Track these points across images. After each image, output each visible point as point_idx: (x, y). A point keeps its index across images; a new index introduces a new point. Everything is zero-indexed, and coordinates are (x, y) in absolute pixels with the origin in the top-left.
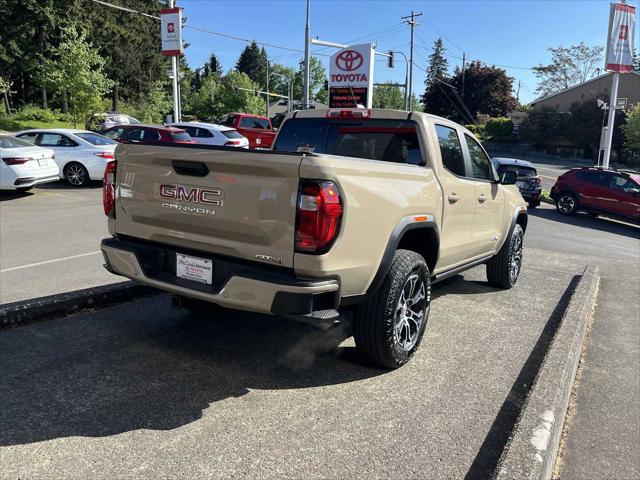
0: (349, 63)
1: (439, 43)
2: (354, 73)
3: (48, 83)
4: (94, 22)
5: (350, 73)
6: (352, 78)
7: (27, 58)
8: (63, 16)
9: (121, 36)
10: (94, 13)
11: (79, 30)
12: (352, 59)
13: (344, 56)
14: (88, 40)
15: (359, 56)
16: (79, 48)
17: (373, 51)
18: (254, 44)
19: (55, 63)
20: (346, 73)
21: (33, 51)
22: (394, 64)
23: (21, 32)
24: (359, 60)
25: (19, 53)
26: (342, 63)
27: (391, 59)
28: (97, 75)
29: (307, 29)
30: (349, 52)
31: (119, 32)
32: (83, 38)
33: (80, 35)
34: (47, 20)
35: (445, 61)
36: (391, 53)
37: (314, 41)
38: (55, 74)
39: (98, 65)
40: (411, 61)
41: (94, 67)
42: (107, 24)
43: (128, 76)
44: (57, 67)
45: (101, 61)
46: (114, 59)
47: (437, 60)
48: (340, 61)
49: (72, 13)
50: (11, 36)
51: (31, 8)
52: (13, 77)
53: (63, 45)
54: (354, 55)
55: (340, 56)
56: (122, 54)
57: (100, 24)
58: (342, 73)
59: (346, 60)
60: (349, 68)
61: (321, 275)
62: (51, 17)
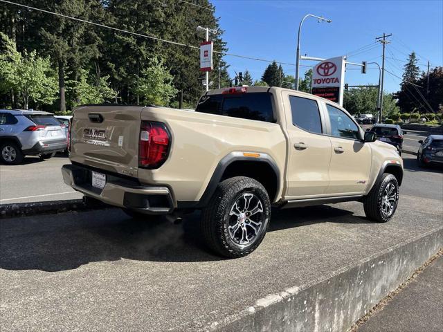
0: (326, 71)
1: (413, 56)
2: (329, 77)
3: (140, 92)
4: (169, 54)
5: (326, 77)
6: (328, 81)
7: (129, 77)
8: (151, 51)
9: (185, 62)
10: (170, 49)
11: (159, 59)
12: (329, 68)
13: (323, 66)
14: (164, 65)
15: (334, 65)
16: (158, 70)
17: (344, 62)
18: (274, 64)
19: (144, 80)
20: (324, 78)
21: (132, 73)
22: (367, 71)
23: (126, 62)
24: (333, 69)
25: (125, 74)
26: (321, 71)
27: (364, 68)
28: (168, 86)
29: (298, 49)
30: (327, 63)
31: (184, 59)
32: (161, 64)
33: (160, 62)
34: (141, 54)
35: (418, 68)
36: (364, 63)
37: (303, 57)
38: (143, 86)
39: (169, 80)
40: (383, 68)
41: (167, 82)
42: (177, 55)
43: (190, 87)
44: (145, 82)
45: (171, 78)
46: (181, 76)
47: (411, 68)
48: (320, 69)
49: (156, 49)
50: (121, 65)
51: (132, 47)
52: (119, 89)
53: (150, 69)
54: (330, 65)
55: (320, 66)
56: (186, 73)
57: (173, 56)
58: (321, 77)
59: (324, 69)
60: (326, 74)
61: (153, 183)
62: (144, 52)
